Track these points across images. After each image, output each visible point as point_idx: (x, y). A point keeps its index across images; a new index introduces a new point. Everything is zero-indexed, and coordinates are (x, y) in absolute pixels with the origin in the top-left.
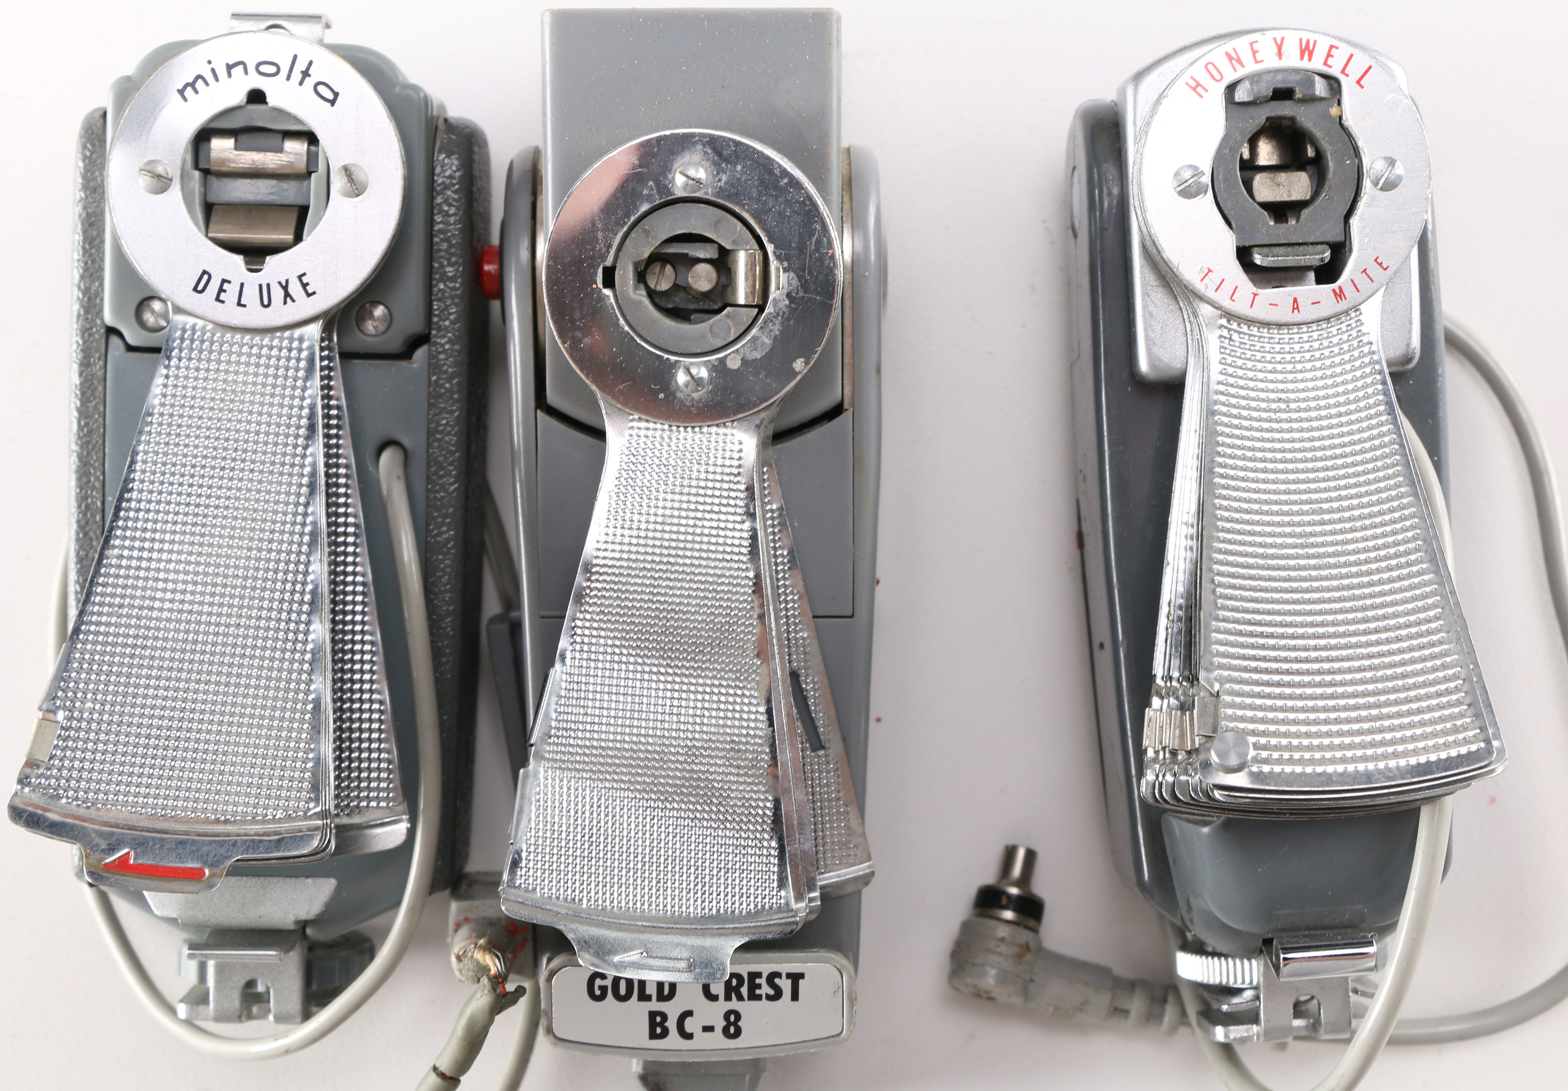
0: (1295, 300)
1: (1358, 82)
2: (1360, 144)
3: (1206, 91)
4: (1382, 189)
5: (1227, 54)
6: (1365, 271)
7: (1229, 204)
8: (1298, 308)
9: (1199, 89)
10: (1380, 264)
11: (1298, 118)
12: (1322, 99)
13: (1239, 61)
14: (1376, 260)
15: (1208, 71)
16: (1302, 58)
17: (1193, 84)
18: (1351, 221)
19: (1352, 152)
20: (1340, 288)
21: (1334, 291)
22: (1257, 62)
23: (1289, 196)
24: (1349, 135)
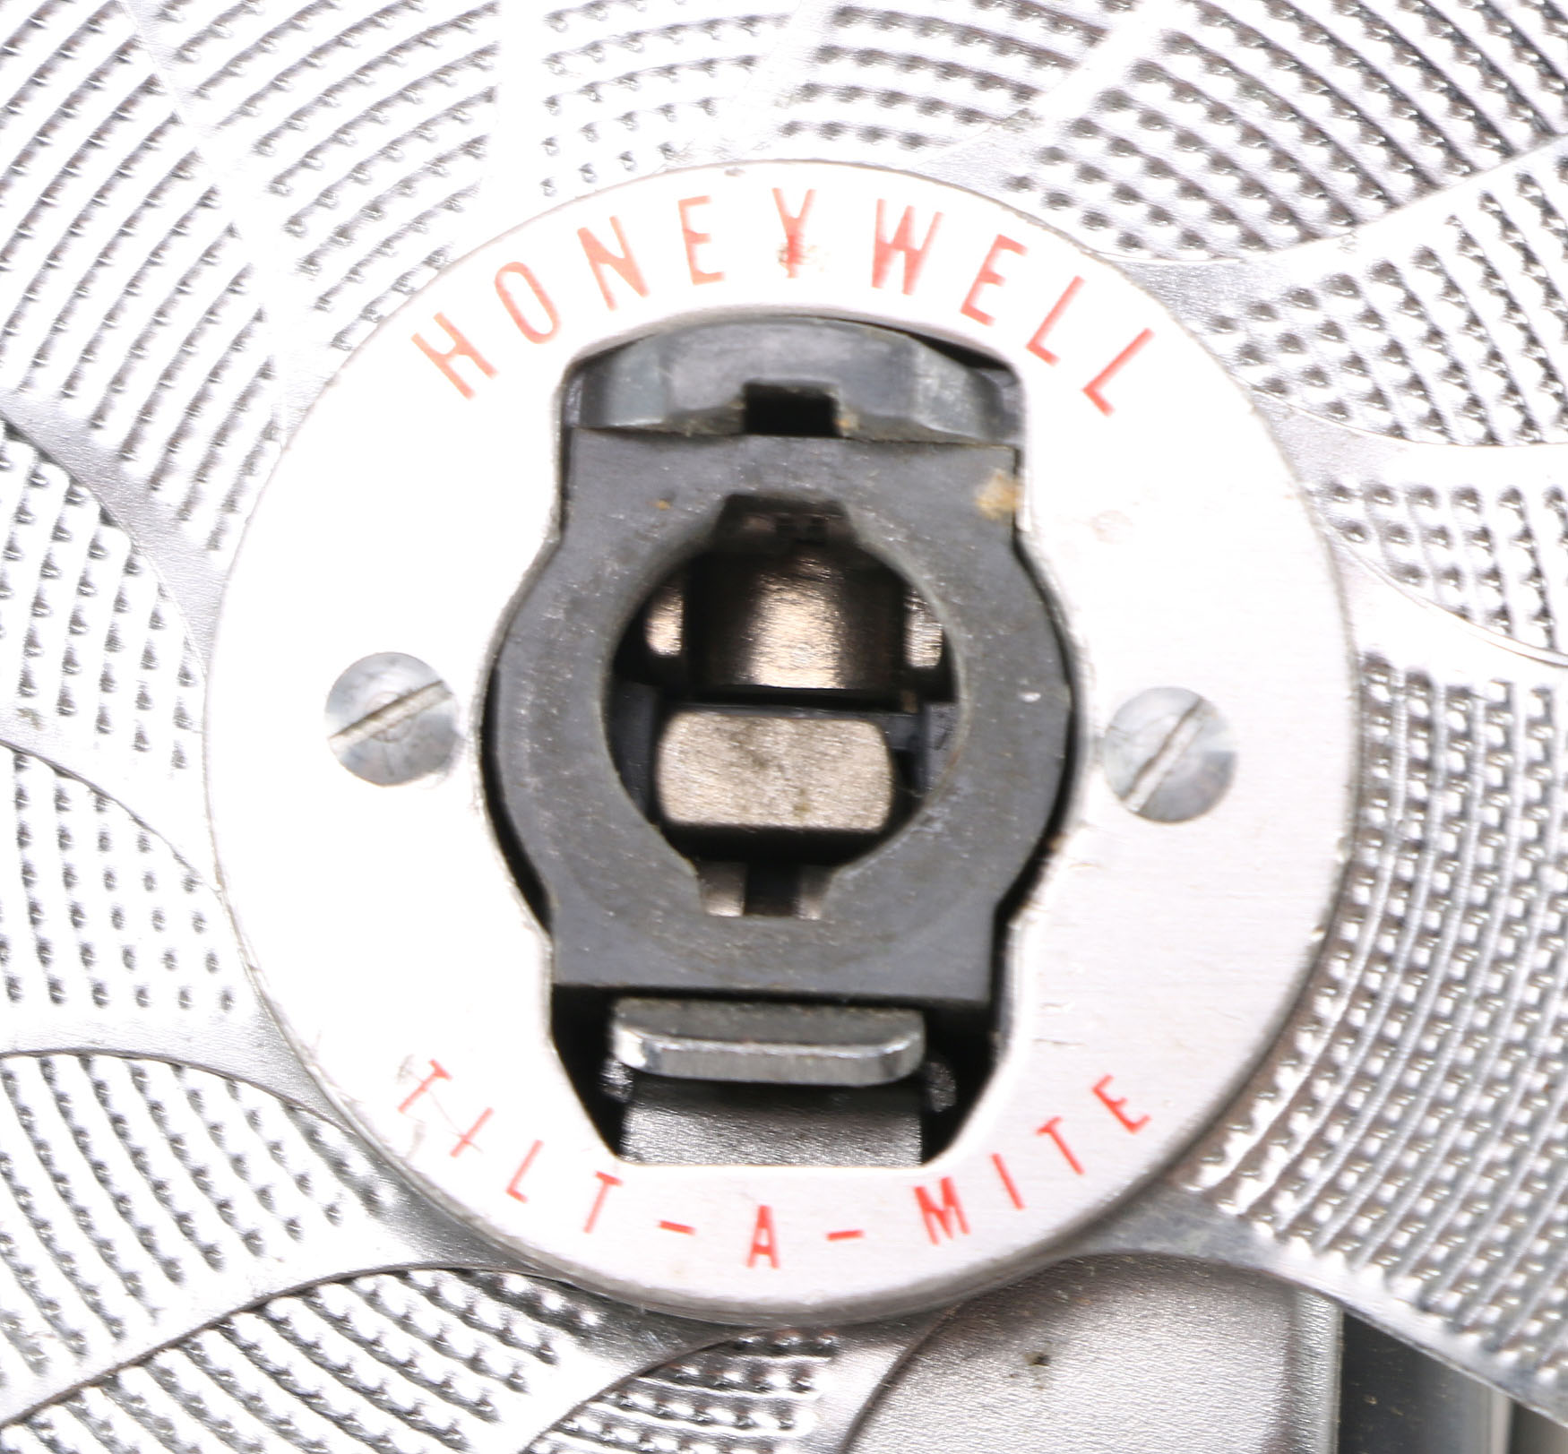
0: (764, 1218)
1: (1091, 391)
2: (1080, 629)
3: (488, 370)
4: (1145, 813)
5: (587, 239)
6: (1048, 1129)
7: (544, 819)
8: (768, 1250)
9: (462, 365)
10: (1113, 1106)
11: (851, 510)
12: (947, 445)
13: (628, 269)
14: (1098, 1091)
15: (505, 296)
16: (878, 276)
17: (444, 344)
18: (1017, 926)
19: (1050, 659)
20: (946, 1186)
21: (921, 1194)
22: (698, 277)
23: (799, 809)
24: (1045, 595)
